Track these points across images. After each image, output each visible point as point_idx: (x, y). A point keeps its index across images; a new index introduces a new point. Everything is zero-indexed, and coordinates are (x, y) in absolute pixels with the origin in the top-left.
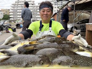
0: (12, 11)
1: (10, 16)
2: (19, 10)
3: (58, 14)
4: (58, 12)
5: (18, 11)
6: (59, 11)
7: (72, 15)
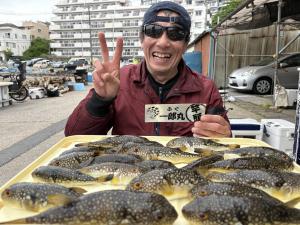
0: (58, 27)
2: (79, 22)
3: (213, 34)
5: (76, 27)
6: (220, 25)
7: (263, 37)
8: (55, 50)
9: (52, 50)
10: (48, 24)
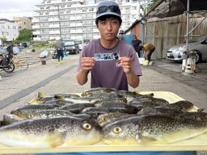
0: (37, 21)
1: (34, 33)
4: (143, 19)
5: (50, 20)
7: (178, 23)
8: (36, 36)
9: (34, 36)
10: (31, 18)
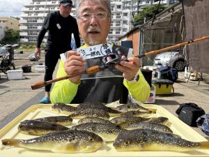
0: (25, 21)
2: (41, 18)
5: (39, 21)
8: (23, 37)
9: (21, 37)
10: (18, 19)
